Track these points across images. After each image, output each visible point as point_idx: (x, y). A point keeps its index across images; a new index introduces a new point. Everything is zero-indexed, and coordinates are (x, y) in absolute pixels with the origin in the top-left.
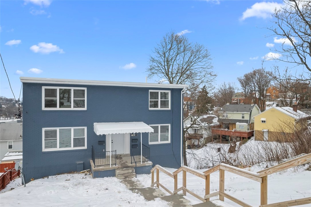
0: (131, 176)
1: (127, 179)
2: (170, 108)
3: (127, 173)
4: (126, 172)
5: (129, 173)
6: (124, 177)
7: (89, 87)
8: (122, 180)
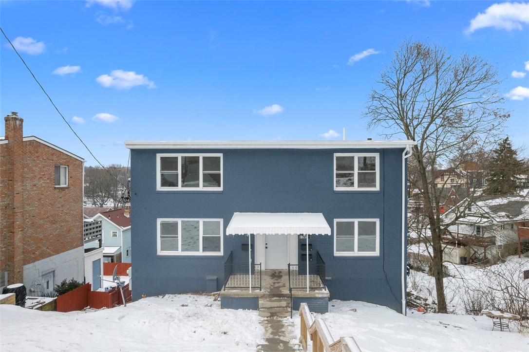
0: (283, 315)
1: (275, 318)
2: (377, 188)
3: (277, 307)
4: (276, 304)
5: (280, 307)
6: (269, 314)
7: (227, 152)
8: (266, 318)
